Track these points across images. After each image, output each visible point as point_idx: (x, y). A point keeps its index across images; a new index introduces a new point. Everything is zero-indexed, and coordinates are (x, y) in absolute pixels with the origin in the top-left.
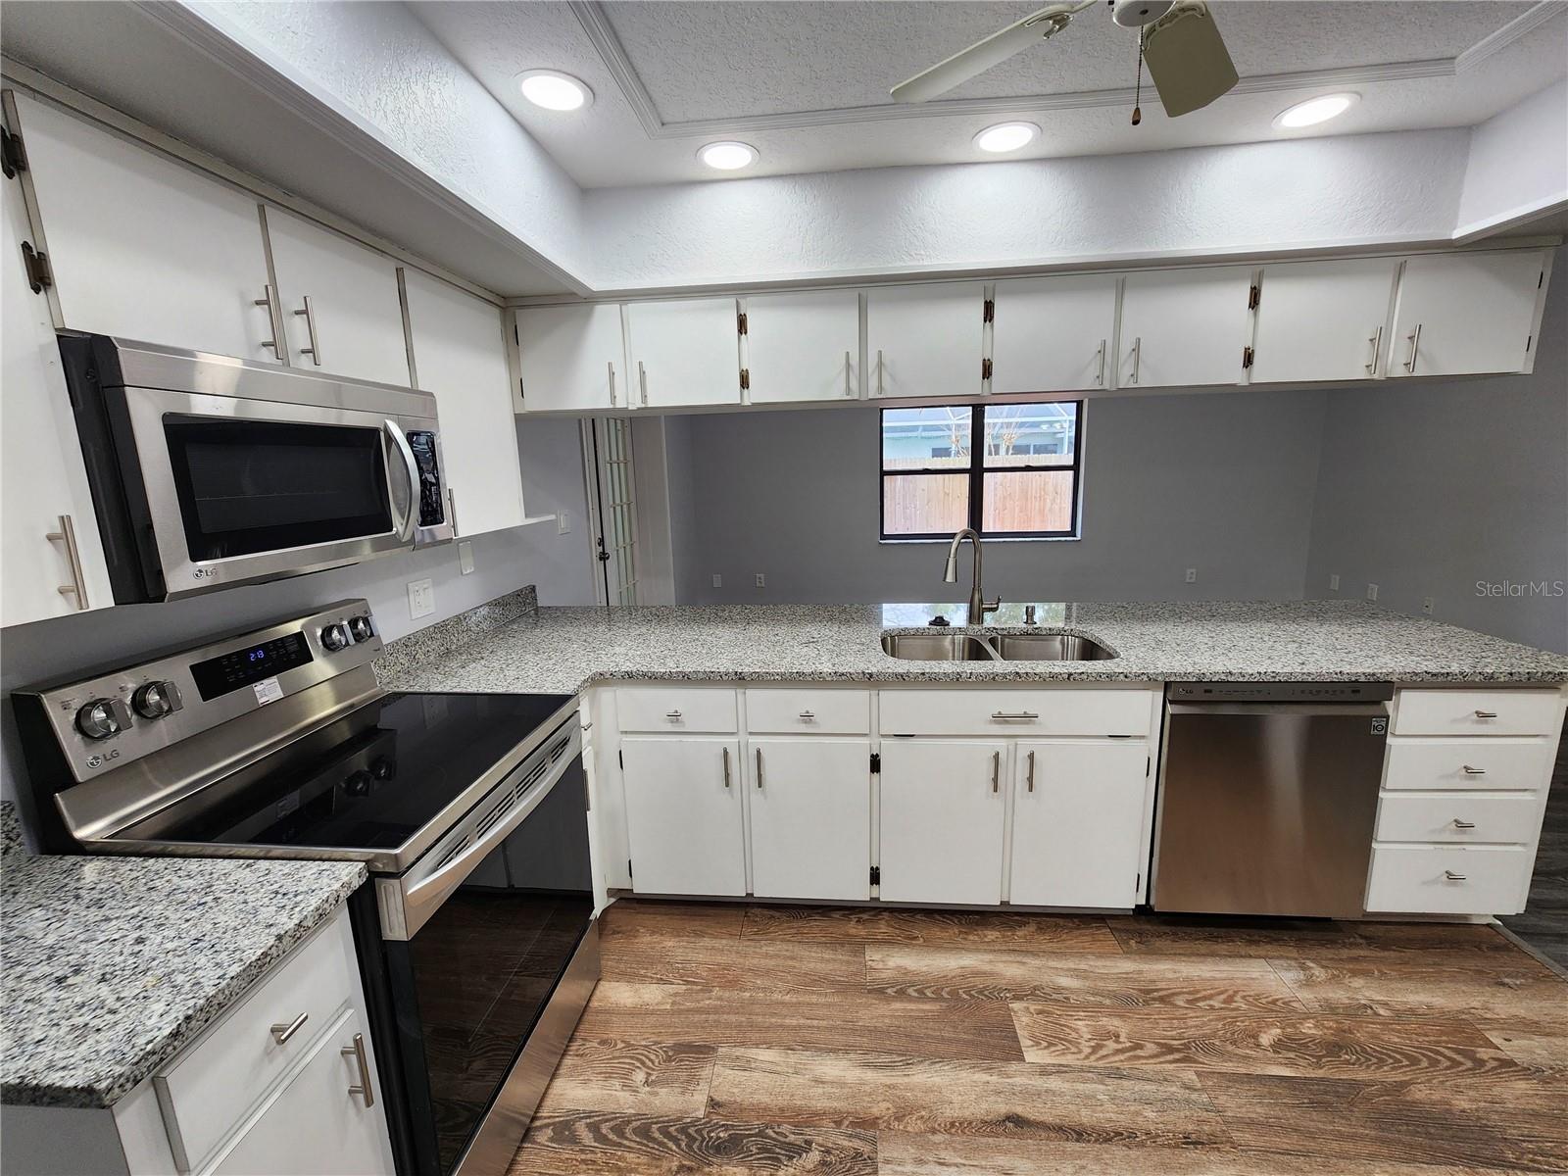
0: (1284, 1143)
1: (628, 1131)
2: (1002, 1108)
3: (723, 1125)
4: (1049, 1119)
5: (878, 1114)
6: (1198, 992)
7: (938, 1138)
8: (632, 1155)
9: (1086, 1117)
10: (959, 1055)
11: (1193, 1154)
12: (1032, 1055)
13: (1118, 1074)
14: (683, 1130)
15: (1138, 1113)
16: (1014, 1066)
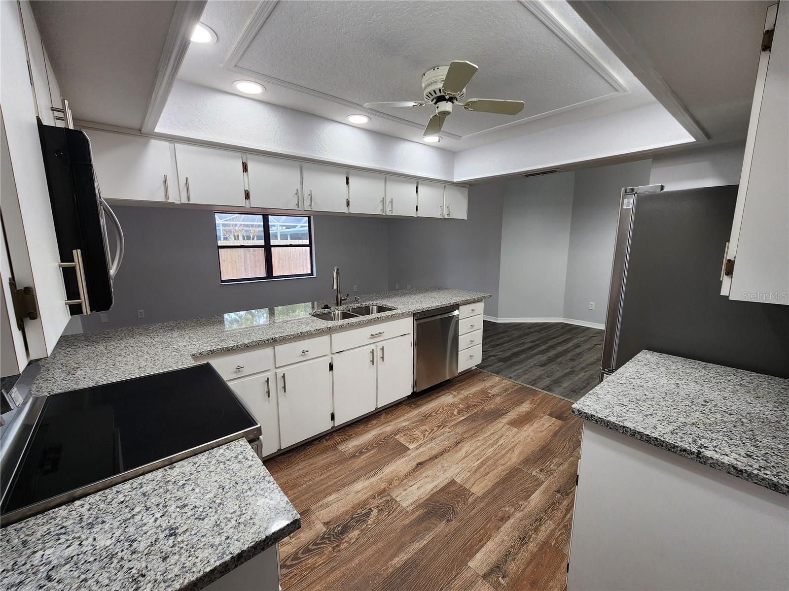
0: (472, 432)
1: (300, 555)
2: (415, 464)
3: (336, 526)
4: (427, 458)
5: (384, 488)
6: (435, 410)
7: (405, 481)
8: (310, 560)
9: (434, 452)
10: (393, 458)
11: (460, 445)
12: (411, 447)
13: (433, 439)
14: (323, 538)
15: (444, 444)
16: (409, 452)
